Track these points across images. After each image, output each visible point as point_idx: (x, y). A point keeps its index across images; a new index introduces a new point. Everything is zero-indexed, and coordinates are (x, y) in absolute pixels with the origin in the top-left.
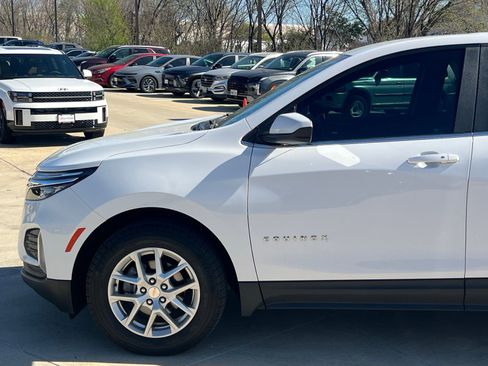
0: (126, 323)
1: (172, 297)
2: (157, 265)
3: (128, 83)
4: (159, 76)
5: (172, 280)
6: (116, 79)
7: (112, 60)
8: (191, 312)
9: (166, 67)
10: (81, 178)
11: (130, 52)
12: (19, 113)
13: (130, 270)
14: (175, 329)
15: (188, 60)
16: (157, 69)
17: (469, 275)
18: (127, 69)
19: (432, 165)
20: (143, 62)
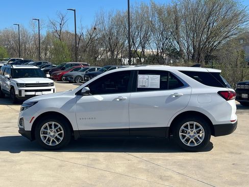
0: (45, 142)
1: (57, 135)
2: (53, 127)
3: (69, 79)
4: (83, 76)
5: (57, 130)
6: (64, 78)
7: (63, 69)
8: (62, 139)
9: (86, 72)
10: (34, 104)
11: (71, 65)
12: (20, 91)
13: (46, 128)
14: (57, 143)
15: (96, 69)
16: (83, 73)
17: (130, 127)
18: (69, 73)
19: (120, 100)
20: (77, 70)
